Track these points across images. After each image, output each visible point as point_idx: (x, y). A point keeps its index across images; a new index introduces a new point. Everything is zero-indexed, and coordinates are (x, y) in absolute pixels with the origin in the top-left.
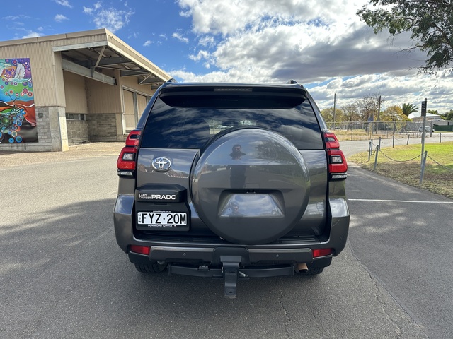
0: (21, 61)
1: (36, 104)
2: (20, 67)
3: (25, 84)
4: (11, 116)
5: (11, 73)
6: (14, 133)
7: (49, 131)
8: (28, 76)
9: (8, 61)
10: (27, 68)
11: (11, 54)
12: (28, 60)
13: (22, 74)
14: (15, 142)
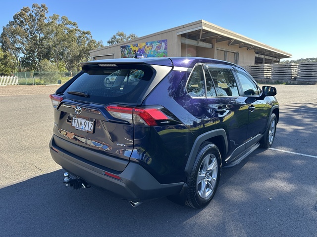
0: (164, 41)
2: (163, 44)
3: (164, 52)
5: (159, 47)
8: (166, 48)
9: (159, 42)
10: (166, 44)
11: (160, 38)
12: (166, 40)
13: (164, 48)
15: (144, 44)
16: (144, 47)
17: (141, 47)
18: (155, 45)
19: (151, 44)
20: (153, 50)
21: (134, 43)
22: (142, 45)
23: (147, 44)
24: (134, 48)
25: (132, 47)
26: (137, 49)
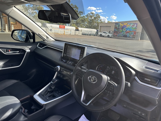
1: (136, 32)
2: (136, 25)
3: (135, 28)
4: (131, 33)
5: (133, 26)
6: (131, 36)
7: (137, 36)
8: (136, 27)
9: (134, 24)
11: (134, 23)
12: (137, 24)
13: (135, 26)
14: (131, 38)
15: (127, 24)
16: (127, 25)
17: (125, 25)
18: (132, 25)
19: (130, 24)
20: (130, 26)
21: (122, 23)
22: (125, 24)
23: (128, 24)
24: (121, 25)
25: (120, 24)
26: (123, 25)
